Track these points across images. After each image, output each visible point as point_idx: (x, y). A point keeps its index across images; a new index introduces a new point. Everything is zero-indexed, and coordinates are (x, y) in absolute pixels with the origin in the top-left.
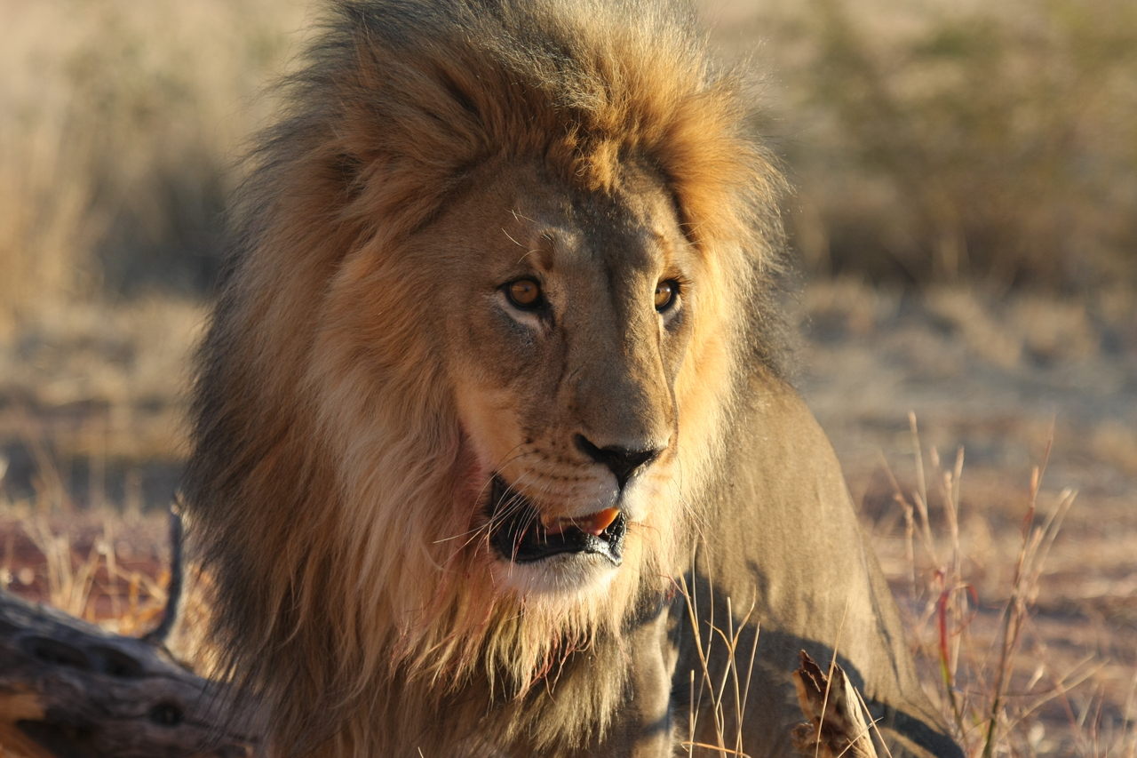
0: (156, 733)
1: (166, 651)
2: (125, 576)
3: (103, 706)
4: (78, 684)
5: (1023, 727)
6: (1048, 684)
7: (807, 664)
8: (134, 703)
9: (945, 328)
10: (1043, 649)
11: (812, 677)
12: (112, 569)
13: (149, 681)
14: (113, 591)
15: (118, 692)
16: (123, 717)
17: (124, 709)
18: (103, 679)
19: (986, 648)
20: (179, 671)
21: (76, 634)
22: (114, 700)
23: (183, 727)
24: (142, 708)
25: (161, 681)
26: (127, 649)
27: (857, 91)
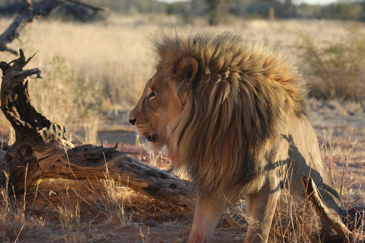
0: (171, 190)
1: (173, 173)
2: (164, 158)
3: (160, 185)
4: (155, 180)
5: (348, 189)
6: (353, 180)
7: (304, 177)
8: (166, 184)
9: (332, 108)
10: (352, 173)
11: (305, 179)
12: (162, 157)
13: (169, 179)
14: (162, 161)
15: (163, 182)
16: (164, 187)
17: (164, 185)
18: (160, 179)
19: (340, 173)
20: (175, 177)
21: (155, 170)
22: (162, 183)
23: (176, 189)
24: (168, 185)
25: (172, 179)
26: (165, 173)
27: (314, 59)
